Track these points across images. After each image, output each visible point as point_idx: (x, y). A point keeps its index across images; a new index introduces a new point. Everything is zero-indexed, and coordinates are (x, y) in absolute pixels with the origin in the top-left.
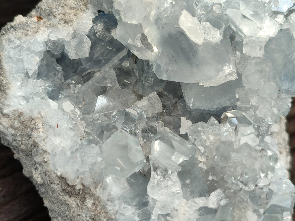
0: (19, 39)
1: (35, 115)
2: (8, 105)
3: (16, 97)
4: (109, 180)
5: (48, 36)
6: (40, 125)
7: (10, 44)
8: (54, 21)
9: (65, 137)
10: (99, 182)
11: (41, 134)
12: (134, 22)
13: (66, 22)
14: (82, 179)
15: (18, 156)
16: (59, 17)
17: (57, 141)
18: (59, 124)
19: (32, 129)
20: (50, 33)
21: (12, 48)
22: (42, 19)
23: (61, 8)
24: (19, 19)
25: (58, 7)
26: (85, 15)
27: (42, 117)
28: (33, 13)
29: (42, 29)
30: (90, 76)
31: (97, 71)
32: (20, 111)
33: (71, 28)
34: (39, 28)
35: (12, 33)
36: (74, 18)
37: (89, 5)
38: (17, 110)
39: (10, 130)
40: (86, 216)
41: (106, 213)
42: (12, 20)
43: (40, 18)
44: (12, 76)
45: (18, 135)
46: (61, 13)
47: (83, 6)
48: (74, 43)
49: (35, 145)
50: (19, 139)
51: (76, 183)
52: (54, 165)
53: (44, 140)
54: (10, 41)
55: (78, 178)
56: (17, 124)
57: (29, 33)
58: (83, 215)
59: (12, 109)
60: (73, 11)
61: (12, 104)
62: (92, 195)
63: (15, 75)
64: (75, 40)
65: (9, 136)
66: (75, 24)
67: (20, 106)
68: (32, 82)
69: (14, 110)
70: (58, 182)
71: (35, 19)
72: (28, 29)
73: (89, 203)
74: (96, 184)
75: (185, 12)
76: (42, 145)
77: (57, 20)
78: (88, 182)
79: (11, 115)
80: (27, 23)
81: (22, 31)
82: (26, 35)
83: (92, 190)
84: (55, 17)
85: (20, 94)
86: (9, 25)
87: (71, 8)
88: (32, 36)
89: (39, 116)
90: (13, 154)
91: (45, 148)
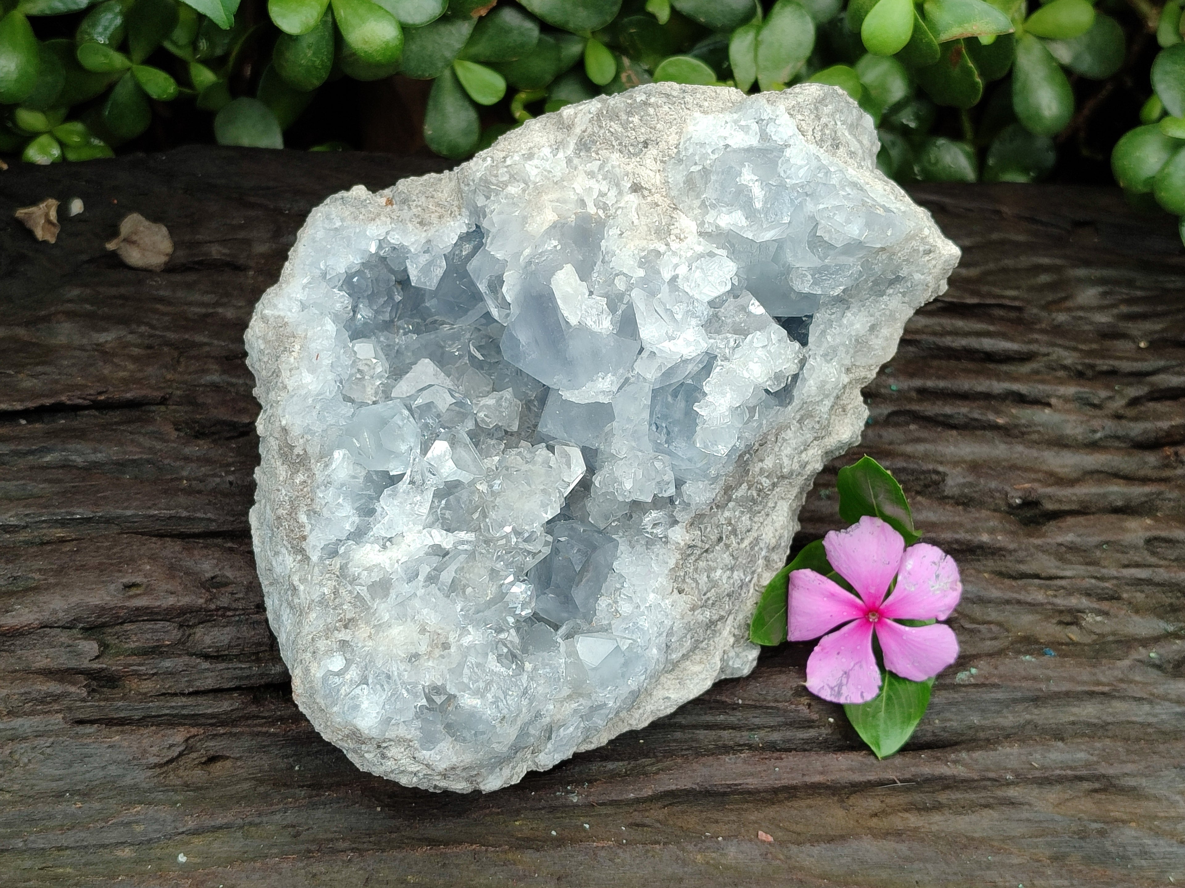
0: (342, 220)
1: (300, 332)
2: (275, 306)
3: (290, 299)
4: (338, 455)
5: (387, 233)
6: (297, 347)
7: (326, 222)
8: (406, 214)
9: (321, 378)
10: (325, 456)
11: (292, 360)
12: (499, 256)
13: (421, 223)
14: (308, 441)
15: (257, 392)
16: (414, 210)
17: (307, 378)
18: (321, 355)
19: (285, 349)
20: (393, 230)
21: (325, 228)
22: (392, 205)
23: (423, 199)
24: (359, 191)
25: (420, 195)
26: (452, 223)
27: (305, 338)
28: (387, 192)
29: (383, 218)
30: (434, 326)
31: (449, 324)
32: (286, 320)
33: (424, 235)
34: (379, 215)
35: (336, 208)
36: (435, 220)
37: (464, 210)
38: (283, 318)
39: (260, 341)
40: (286, 495)
41: (312, 500)
42: (348, 188)
43: (390, 202)
44: (302, 266)
45: (266, 352)
46: (420, 206)
47: (456, 209)
48: (424, 259)
49: (277, 373)
50: (266, 359)
51: (297, 444)
52: (284, 410)
53: (290, 370)
54: (328, 217)
55: (303, 437)
56: (271, 336)
57: (361, 217)
58: (283, 491)
59: (277, 313)
60: (439, 210)
61: (280, 306)
62: (309, 469)
63: (307, 268)
64: (427, 256)
65: (256, 351)
66: (433, 230)
67: (289, 313)
68: (324, 287)
69: (279, 316)
70: (277, 436)
71: (383, 201)
72: (363, 210)
73: (299, 478)
74: (321, 457)
75: (569, 268)
76: (285, 374)
77: (411, 214)
78: (313, 450)
79: (271, 320)
80: (366, 200)
81: (353, 209)
82: (356, 218)
83: (312, 461)
84: (410, 208)
85: (299, 296)
86: (343, 194)
87: (438, 205)
88: (362, 223)
89: (303, 336)
90: (255, 386)
91: (286, 381)
